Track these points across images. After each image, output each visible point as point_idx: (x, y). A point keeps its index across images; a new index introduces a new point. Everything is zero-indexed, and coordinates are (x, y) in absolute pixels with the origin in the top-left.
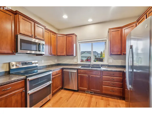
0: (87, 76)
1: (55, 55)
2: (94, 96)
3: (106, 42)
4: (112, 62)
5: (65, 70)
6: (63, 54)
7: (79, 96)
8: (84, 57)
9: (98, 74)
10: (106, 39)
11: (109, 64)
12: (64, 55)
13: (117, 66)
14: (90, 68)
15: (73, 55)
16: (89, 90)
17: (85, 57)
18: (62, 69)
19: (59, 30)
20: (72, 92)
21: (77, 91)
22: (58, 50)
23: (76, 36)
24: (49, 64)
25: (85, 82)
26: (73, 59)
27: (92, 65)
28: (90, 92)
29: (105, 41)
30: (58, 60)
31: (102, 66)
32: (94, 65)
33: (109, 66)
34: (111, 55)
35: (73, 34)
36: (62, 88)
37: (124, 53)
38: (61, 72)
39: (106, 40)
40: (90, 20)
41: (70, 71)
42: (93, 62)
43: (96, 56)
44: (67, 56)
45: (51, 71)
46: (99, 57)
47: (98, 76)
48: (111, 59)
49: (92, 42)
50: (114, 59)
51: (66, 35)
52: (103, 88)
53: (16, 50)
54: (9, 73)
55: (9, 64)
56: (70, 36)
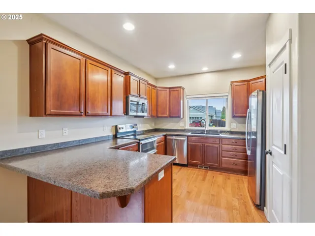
0: (201, 145)
1: (154, 117)
2: (209, 171)
3: (227, 99)
4: (236, 127)
5: (168, 137)
6: (165, 115)
7: (190, 171)
9: (216, 143)
10: (227, 94)
11: (232, 130)
12: (167, 117)
14: (205, 135)
15: (179, 117)
16: (203, 164)
18: (166, 136)
19: (156, 79)
20: (180, 167)
21: (187, 166)
23: (183, 89)
24: (146, 129)
25: (198, 154)
26: (178, 122)
27: (207, 131)
28: (205, 167)
29: (227, 97)
30: (155, 124)
31: (222, 132)
32: (210, 131)
33: (231, 133)
34: (234, 117)
35: (180, 87)
38: (164, 140)
40: (205, 69)
42: (208, 127)
43: (212, 116)
44: (171, 118)
45: (155, 137)
46: (220, 119)
47: (216, 146)
48: (235, 123)
49: (207, 98)
50: (239, 123)
51: (170, 88)
52: (223, 161)
53: (126, 112)
54: (115, 137)
55: (116, 127)
56: (175, 89)
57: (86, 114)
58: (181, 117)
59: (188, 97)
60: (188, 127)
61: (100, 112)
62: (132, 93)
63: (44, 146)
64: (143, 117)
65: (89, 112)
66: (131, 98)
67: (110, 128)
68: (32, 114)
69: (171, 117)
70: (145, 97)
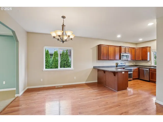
1: (134, 60)
5: (141, 68)
6: (140, 59)
15: (147, 60)
18: (139, 68)
19: (136, 44)
21: (149, 81)
22: (136, 57)
23: (150, 47)
24: (130, 65)
30: (136, 63)
35: (147, 47)
36: (138, 79)
41: (145, 69)
51: (142, 48)
53: (120, 59)
54: (117, 66)
55: (117, 63)
56: (145, 48)
57: (108, 60)
58: (148, 60)
59: (153, 51)
61: (112, 59)
62: (122, 52)
63: (100, 66)
64: (128, 60)
65: (109, 59)
66: (122, 54)
67: (115, 63)
68: (98, 60)
69: (143, 60)
70: (128, 53)
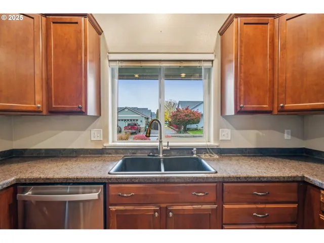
0: (155, 211)
4: (229, 138)
8: (122, 120)
10: (211, 57)
11: (222, 146)
12: (36, 113)
13: (246, 149)
15: (82, 112)
17: (125, 120)
26: (84, 129)
35: (84, 16)
37: (283, 107)
39: (212, 61)
43: (148, 119)
48: (228, 128)
50: (237, 129)
56: (67, 18)
58: (91, 110)
59: (112, 57)
60: (113, 141)
